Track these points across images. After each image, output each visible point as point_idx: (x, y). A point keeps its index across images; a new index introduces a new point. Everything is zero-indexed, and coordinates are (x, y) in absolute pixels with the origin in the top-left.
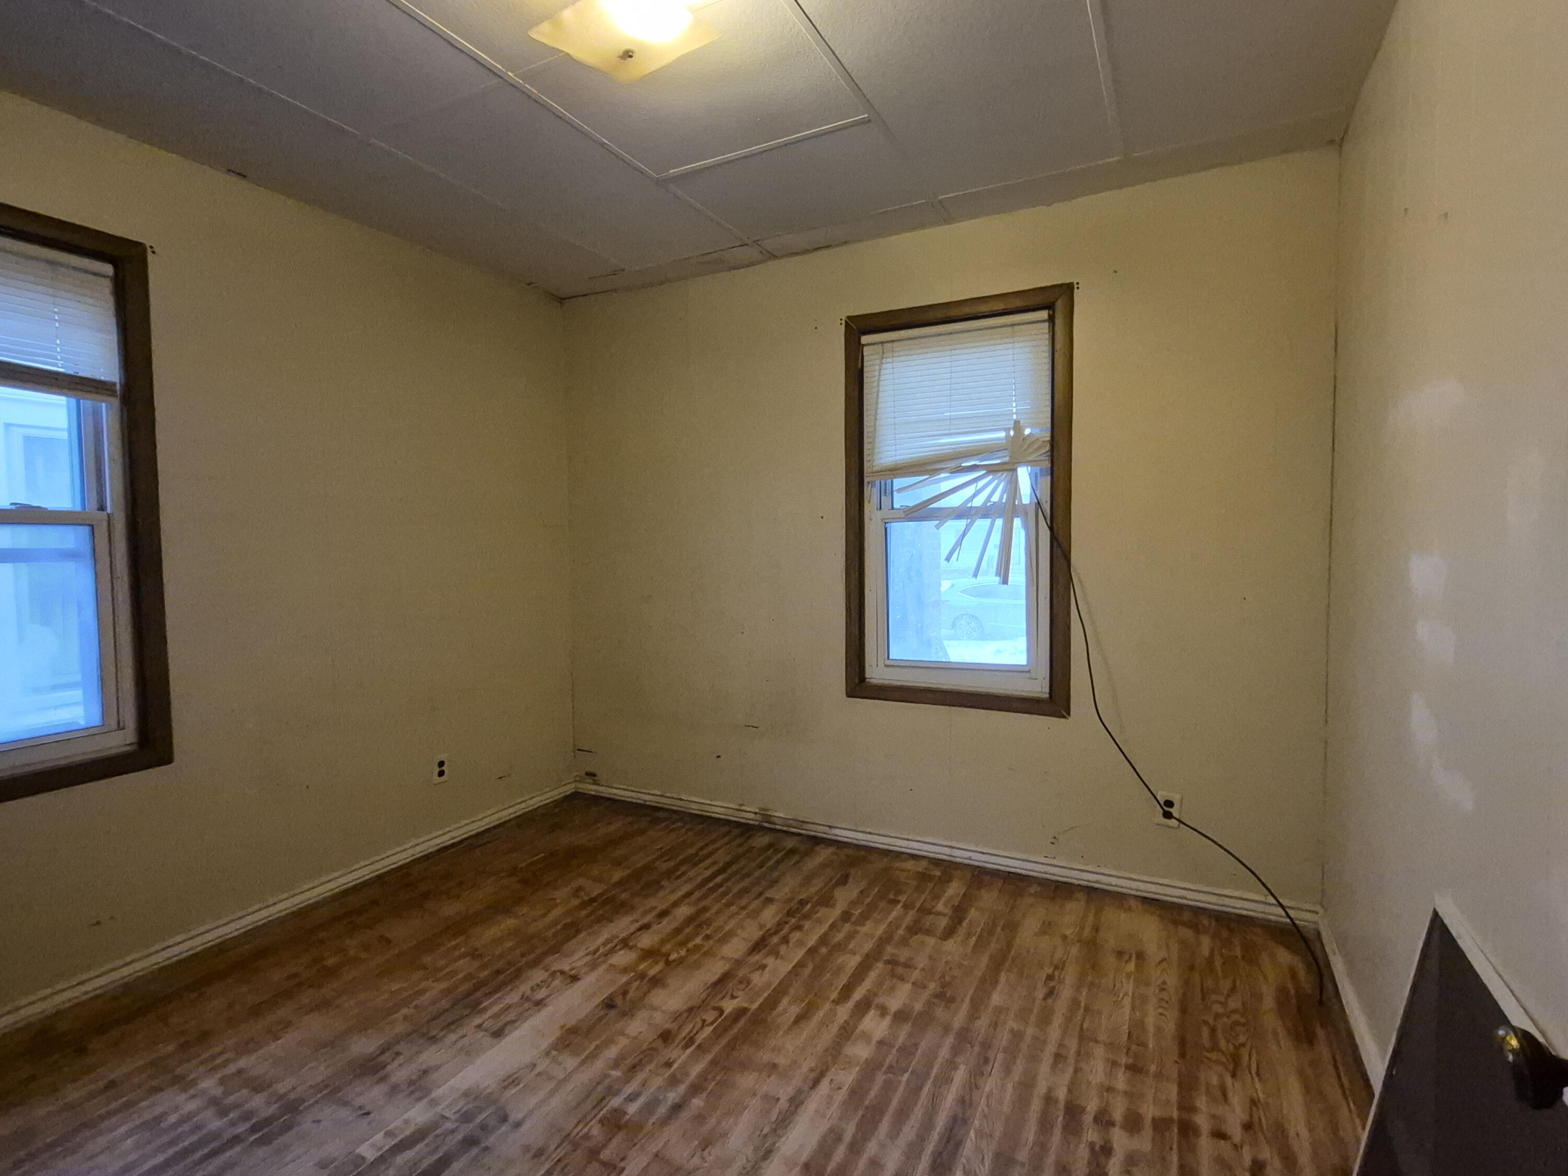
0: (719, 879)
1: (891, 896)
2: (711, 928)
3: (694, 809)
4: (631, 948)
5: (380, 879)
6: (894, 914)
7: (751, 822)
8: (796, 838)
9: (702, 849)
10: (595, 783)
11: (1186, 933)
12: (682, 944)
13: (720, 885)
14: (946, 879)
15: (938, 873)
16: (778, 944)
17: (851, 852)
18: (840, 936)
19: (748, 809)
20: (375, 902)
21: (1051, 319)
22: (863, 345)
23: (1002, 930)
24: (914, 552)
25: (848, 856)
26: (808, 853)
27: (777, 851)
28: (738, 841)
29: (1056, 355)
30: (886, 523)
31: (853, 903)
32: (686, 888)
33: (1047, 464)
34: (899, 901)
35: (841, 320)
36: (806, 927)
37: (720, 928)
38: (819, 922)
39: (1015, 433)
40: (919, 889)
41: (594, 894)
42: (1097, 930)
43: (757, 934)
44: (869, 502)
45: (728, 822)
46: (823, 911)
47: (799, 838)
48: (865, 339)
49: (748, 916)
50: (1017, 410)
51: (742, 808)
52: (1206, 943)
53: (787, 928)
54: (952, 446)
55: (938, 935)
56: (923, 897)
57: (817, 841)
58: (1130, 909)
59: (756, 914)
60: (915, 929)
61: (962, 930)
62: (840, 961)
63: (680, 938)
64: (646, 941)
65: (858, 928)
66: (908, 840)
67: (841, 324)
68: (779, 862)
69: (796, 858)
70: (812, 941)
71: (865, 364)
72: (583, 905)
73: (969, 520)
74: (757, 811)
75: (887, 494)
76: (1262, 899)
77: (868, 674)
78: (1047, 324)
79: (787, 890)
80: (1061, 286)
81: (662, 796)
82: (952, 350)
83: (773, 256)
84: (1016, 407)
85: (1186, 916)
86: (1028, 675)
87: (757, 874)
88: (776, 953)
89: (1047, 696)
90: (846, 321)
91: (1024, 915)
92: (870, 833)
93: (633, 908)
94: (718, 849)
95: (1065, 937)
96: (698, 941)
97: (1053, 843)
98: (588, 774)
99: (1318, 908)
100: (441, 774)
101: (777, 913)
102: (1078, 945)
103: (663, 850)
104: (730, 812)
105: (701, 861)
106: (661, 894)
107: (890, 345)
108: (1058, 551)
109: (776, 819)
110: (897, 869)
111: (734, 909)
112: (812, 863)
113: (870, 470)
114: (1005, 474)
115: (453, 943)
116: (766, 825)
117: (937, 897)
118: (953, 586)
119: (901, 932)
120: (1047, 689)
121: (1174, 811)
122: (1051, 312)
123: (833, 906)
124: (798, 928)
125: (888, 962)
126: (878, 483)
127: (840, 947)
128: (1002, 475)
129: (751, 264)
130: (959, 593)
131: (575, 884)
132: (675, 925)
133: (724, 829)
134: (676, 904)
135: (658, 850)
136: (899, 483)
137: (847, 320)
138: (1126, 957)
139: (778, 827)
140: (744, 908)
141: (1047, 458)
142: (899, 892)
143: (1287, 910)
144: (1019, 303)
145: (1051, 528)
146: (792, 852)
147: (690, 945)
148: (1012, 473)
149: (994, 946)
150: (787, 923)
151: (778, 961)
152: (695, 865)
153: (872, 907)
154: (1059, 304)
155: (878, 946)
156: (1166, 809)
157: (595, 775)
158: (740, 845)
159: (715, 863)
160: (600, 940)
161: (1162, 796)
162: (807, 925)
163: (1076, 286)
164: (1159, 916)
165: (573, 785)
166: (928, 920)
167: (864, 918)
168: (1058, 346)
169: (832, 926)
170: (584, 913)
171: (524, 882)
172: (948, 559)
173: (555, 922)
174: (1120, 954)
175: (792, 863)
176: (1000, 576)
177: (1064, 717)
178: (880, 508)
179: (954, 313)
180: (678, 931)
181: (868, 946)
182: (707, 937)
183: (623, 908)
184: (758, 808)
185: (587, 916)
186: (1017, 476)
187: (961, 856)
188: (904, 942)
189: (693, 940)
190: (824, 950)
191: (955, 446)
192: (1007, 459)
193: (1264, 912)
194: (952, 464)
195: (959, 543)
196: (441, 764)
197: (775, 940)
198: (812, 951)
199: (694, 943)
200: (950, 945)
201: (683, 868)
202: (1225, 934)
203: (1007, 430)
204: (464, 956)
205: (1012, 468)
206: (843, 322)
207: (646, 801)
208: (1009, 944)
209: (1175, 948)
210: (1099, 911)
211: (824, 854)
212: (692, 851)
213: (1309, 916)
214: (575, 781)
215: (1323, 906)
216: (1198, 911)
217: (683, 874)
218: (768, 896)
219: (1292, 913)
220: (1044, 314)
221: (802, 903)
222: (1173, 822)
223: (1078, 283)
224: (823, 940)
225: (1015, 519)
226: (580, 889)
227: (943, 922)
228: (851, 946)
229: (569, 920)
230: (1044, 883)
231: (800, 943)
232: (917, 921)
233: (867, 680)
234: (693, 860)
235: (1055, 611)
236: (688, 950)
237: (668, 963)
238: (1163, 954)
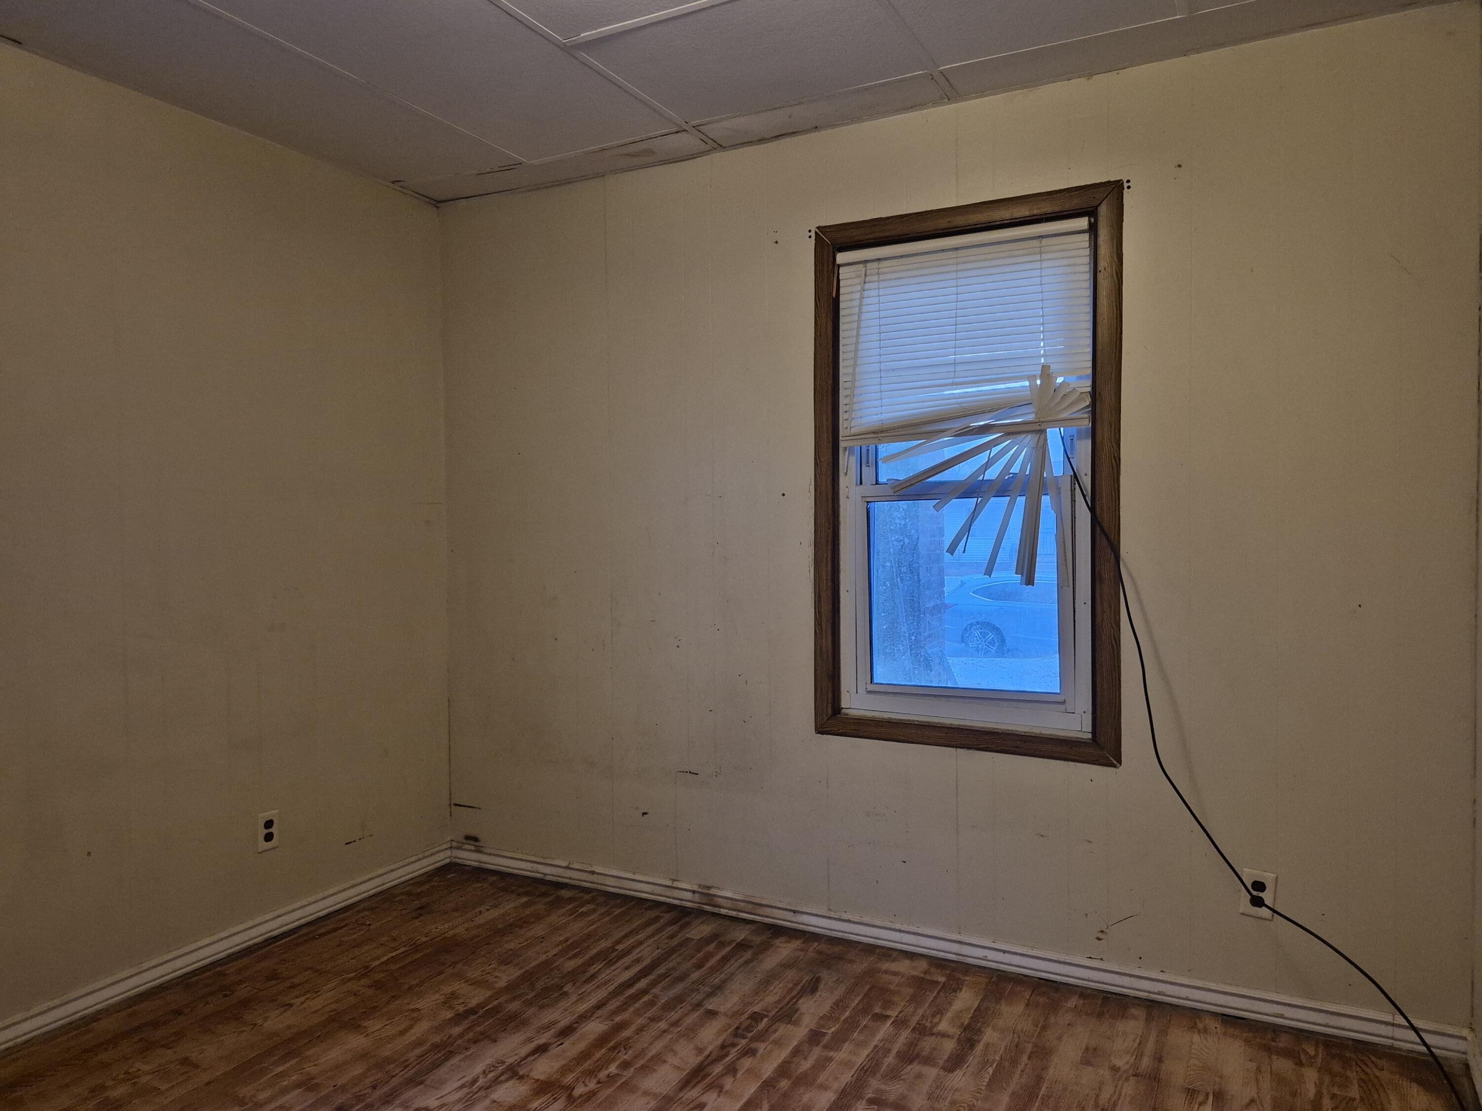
0: (642, 984)
1: (877, 1010)
2: (630, 1052)
3: (611, 886)
4: (521, 1078)
5: (186, 981)
6: (880, 1035)
7: (689, 904)
8: (749, 926)
9: (618, 942)
10: (478, 850)
11: (1284, 1065)
12: (591, 1073)
13: (645, 992)
14: (953, 987)
15: (942, 979)
16: (722, 1075)
17: (823, 947)
18: (806, 1065)
19: (684, 886)
20: (178, 1012)
21: (1093, 229)
22: (839, 266)
23: (1029, 1058)
24: (906, 540)
25: (820, 953)
26: (765, 947)
27: (722, 945)
28: (670, 930)
29: (1100, 276)
30: (868, 502)
31: (828, 1018)
32: (601, 994)
33: (1087, 424)
34: (888, 1017)
35: (810, 231)
36: (761, 1051)
37: (643, 1052)
38: (778, 1043)
39: (1041, 382)
40: (914, 999)
41: (473, 1003)
42: (1160, 1060)
43: (694, 1061)
44: (846, 474)
45: (658, 904)
46: (783, 1029)
47: (753, 927)
48: (841, 258)
49: (681, 1035)
50: (1045, 351)
51: (676, 884)
52: (1311, 1076)
53: (734, 1053)
54: (958, 400)
55: (941, 1063)
56: (920, 1012)
57: (777, 931)
58: (1205, 1031)
59: (690, 1033)
60: (908, 1056)
61: (973, 1059)
62: (806, 1098)
63: (587, 1065)
64: (543, 1068)
65: (831, 1054)
66: (900, 931)
67: (810, 237)
68: (725, 959)
69: (749, 954)
70: (768, 1069)
71: (842, 291)
72: (459, 1018)
73: (980, 499)
74: (695, 888)
75: (870, 464)
76: (1388, 1018)
77: (844, 703)
78: (1086, 237)
79: (735, 999)
80: (1109, 183)
81: (567, 868)
82: (957, 271)
83: (720, 147)
84: (1044, 346)
85: (1283, 1042)
86: (1062, 707)
87: (695, 976)
88: (717, 1086)
89: (1090, 736)
90: (816, 232)
91: (1059, 1038)
92: (849, 921)
93: (525, 1023)
94: (641, 943)
95: (1115, 1069)
96: (613, 1069)
97: (1099, 939)
98: (468, 838)
99: (1465, 1032)
100: (269, 837)
101: (720, 1032)
102: (1133, 1080)
103: (568, 943)
104: (658, 890)
105: (620, 958)
106: (564, 1004)
107: (874, 265)
108: (1102, 541)
109: (720, 900)
110: (886, 972)
111: (663, 1025)
112: (770, 961)
113: (847, 432)
114: (1029, 436)
115: (281, 1069)
116: (708, 908)
117: (940, 1012)
118: (963, 584)
119: (890, 1060)
120: (1088, 726)
121: (1267, 896)
122: (1092, 220)
123: (796, 1023)
124: (750, 1052)
125: (871, 1102)
126: (857, 449)
127: (806, 1080)
128: (1025, 437)
129: (693, 157)
130: (971, 593)
131: (447, 990)
132: (582, 1046)
133: (652, 914)
134: (584, 1017)
135: (561, 943)
136: (886, 449)
137: (817, 230)
138: (1201, 1098)
139: (723, 911)
140: (675, 1024)
141: (1086, 415)
142: (888, 1004)
143: (1422, 1034)
144: (1047, 208)
145: (1092, 509)
146: (742, 946)
147: (603, 1075)
148: (1038, 435)
149: (1016, 1081)
150: (733, 1045)
151: (721, 1099)
152: (610, 963)
153: (851, 1024)
154: (1103, 210)
155: (858, 1079)
156: (1255, 893)
157: (476, 839)
158: (671, 937)
159: (638, 961)
160: (479, 1068)
161: (1249, 875)
162: (761, 1047)
163: (1126, 185)
164: (1247, 1041)
165: (448, 853)
166: (928, 1044)
167: (838, 1041)
168: (1103, 264)
169: (796, 1052)
170: (457, 1030)
171: (378, 985)
172: (952, 550)
173: (418, 1043)
174: (1191, 1093)
175: (742, 960)
176: (1022, 575)
177: (1115, 766)
178: (861, 483)
179: (961, 221)
180: (585, 1055)
181: (847, 1077)
182: (625, 1065)
183: (514, 1022)
184: (700, 886)
185: (461, 1035)
186: (1046, 440)
187: (974, 955)
188: (893, 1075)
189: (607, 1068)
190: (784, 1084)
191: (961, 400)
192: (1031, 417)
193: (1392, 1038)
194: (958, 425)
195: (967, 529)
196: (269, 824)
197: (718, 1069)
198: (768, 1085)
199: (607, 1072)
200: (960, 1079)
201: (593, 970)
202: (1336, 1066)
203: (1031, 378)
204: (297, 1086)
205: (1038, 428)
206: (813, 234)
207: (546, 875)
208: (1039, 1079)
209: (1267, 1083)
210: (1164, 1032)
211: (785, 950)
212: (604, 944)
213: (1452, 1043)
214: (451, 847)
215: (1472, 1030)
216: (1300, 1035)
217: (593, 977)
218: (710, 1007)
219: (1429, 1039)
220: (1083, 223)
221: (756, 1017)
222: (1264, 912)
223: (1128, 181)
224: (783, 1070)
225: (1043, 497)
226: (453, 996)
227: (949, 1046)
228: (821, 1079)
229: (437, 1039)
230: (1085, 993)
231: (751, 1073)
232: (912, 1044)
233: (843, 711)
234: (608, 957)
235: (1098, 620)
236: (599, 1082)
237: (570, 1098)
238: (1250, 1092)
